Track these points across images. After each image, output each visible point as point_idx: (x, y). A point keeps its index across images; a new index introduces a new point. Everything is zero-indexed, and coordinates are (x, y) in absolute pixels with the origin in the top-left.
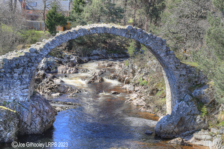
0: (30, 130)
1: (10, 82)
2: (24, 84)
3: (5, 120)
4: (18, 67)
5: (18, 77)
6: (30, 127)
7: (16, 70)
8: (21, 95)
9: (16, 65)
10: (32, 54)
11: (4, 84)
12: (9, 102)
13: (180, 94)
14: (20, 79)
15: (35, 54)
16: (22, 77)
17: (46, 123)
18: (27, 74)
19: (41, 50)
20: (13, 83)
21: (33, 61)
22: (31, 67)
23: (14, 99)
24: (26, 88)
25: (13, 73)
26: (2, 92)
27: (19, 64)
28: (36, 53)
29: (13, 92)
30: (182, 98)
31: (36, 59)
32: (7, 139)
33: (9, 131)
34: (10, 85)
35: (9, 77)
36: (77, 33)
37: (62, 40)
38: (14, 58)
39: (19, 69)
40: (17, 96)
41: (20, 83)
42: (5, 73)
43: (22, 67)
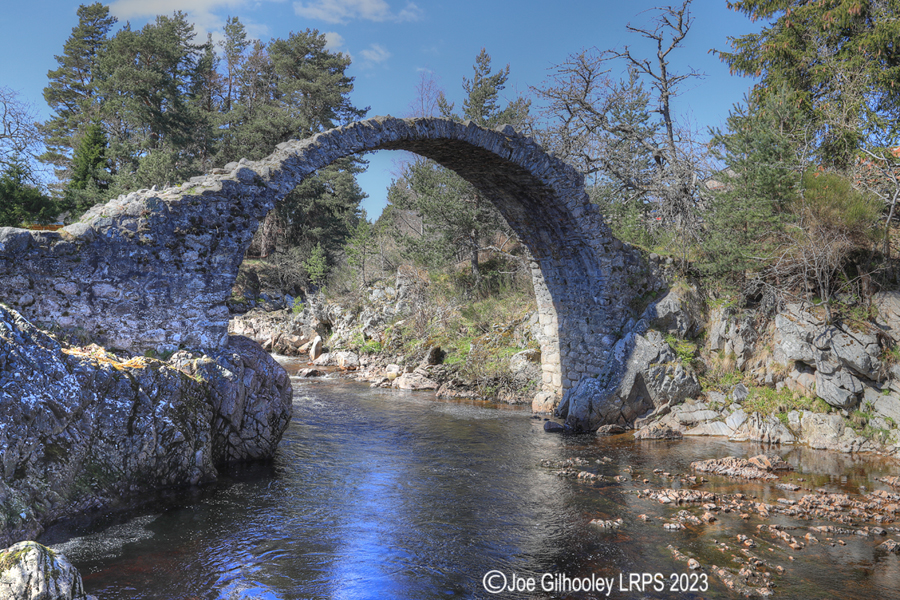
0: (238, 446)
1: (172, 279)
2: (216, 289)
3: (182, 406)
4: (198, 226)
5: (198, 263)
6: (238, 435)
7: (190, 239)
8: (206, 328)
9: (192, 220)
10: (244, 189)
11: (151, 287)
12: (165, 350)
13: (612, 318)
14: (203, 270)
15: (253, 189)
16: (209, 262)
17: (282, 420)
18: (226, 255)
19: (274, 175)
20: (182, 283)
21: (247, 211)
22: (240, 231)
23: (184, 339)
24: (221, 304)
25: (182, 249)
26: (143, 315)
27: (201, 220)
28: (259, 186)
29: (178, 316)
30: (617, 329)
31: (256, 206)
32: (197, 471)
33: (197, 447)
34: (169, 291)
35: (170, 262)
36: (380, 130)
37: (339, 147)
38: (186, 198)
39: (201, 236)
40: (192, 329)
41: (204, 285)
42: (154, 246)
43: (213, 228)
